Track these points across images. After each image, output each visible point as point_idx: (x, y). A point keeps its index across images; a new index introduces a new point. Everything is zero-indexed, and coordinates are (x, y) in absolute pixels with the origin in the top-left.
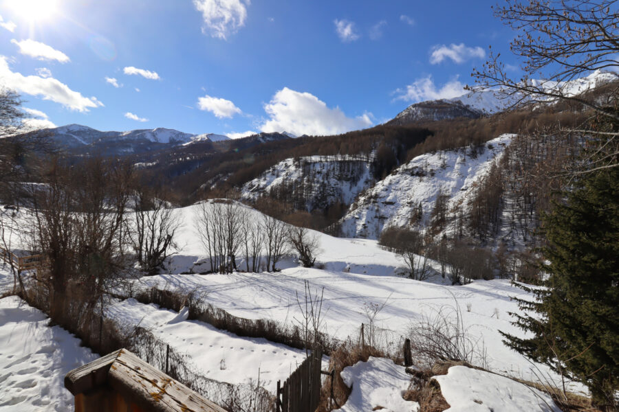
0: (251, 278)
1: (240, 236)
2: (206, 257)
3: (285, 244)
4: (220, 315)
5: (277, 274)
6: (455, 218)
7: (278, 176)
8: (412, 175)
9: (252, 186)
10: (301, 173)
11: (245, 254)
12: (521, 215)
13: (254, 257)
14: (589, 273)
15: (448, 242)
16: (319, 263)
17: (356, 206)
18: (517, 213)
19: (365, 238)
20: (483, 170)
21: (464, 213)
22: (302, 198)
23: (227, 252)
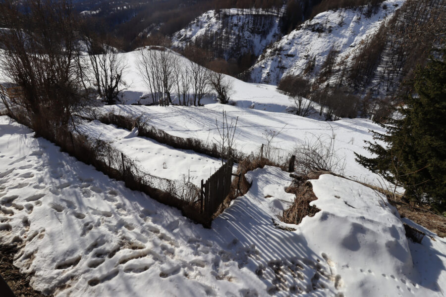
0: (183, 110)
1: (173, 77)
2: (148, 93)
3: (207, 85)
4: (161, 134)
5: (201, 108)
6: (339, 70)
7: (201, 27)
8: (313, 31)
9: (181, 36)
10: (221, 26)
11: (178, 92)
12: (391, 70)
13: (184, 94)
14: (439, 116)
15: (330, 90)
16: (232, 101)
17: (263, 57)
18: (389, 69)
19: (267, 84)
20: (373, 29)
21: (347, 67)
22: (221, 48)
23: (163, 90)
